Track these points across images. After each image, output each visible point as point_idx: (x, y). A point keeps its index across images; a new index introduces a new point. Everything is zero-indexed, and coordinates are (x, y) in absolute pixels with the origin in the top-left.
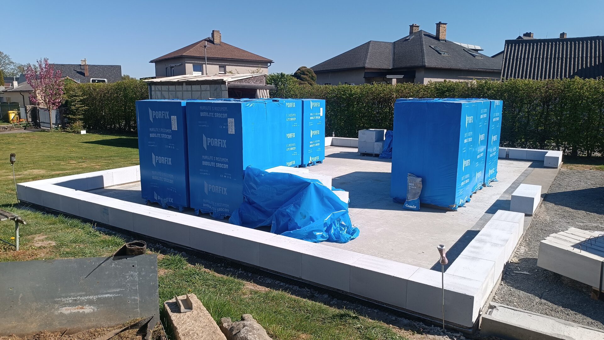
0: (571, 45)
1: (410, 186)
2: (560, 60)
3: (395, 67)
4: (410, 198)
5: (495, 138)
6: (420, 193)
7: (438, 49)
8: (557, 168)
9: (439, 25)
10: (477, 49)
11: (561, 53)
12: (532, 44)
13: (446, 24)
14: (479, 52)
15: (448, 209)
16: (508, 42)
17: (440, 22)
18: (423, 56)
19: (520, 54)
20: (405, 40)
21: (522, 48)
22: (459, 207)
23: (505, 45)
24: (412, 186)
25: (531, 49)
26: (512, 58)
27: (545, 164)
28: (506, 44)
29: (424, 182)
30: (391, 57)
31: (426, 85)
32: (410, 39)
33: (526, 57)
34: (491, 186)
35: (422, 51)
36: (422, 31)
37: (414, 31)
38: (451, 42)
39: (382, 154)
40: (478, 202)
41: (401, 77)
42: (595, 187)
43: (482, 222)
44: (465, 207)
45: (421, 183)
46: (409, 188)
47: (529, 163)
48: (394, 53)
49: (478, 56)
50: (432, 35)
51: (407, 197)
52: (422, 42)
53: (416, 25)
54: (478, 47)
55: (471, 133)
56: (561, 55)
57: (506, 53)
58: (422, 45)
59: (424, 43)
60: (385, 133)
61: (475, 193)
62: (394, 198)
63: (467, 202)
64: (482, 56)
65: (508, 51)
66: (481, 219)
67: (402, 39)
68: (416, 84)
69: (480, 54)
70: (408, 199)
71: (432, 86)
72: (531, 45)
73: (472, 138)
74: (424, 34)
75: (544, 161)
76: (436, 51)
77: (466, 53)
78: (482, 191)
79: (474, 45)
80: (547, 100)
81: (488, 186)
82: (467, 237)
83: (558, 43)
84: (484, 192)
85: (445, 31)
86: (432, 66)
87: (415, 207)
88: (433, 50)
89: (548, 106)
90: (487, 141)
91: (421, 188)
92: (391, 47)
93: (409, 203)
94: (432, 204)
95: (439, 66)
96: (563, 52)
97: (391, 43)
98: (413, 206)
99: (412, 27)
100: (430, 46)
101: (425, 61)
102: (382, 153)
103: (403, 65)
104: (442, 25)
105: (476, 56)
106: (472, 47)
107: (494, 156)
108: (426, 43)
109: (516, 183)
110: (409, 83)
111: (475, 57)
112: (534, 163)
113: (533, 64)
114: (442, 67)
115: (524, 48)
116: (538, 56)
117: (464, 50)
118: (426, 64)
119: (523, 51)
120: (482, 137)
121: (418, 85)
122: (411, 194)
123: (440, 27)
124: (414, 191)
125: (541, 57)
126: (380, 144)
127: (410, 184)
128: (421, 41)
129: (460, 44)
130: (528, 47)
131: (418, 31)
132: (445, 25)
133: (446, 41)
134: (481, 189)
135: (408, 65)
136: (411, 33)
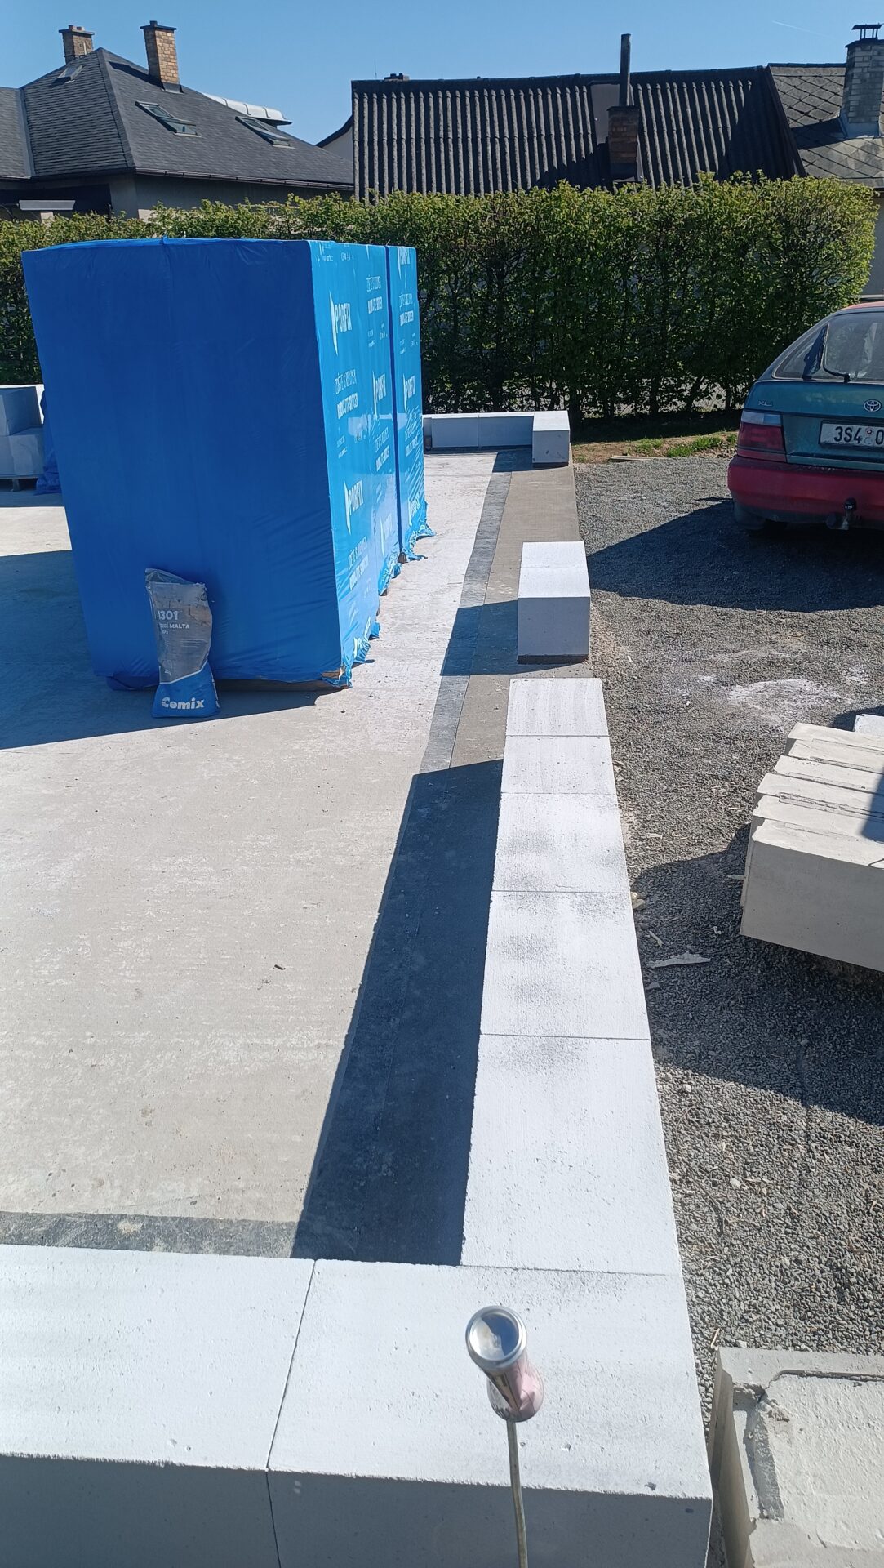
0: (517, 98)
1: (163, 622)
2: (498, 146)
3: (42, 173)
4: (174, 670)
5: (410, 387)
6: (208, 647)
7: (162, 116)
8: (566, 464)
9: (151, 30)
10: (272, 118)
11: (496, 124)
12: (421, 94)
13: (171, 30)
14: (279, 127)
15: (320, 684)
16: (361, 89)
17: (153, 23)
18: (121, 135)
19: (395, 126)
20: (55, 81)
21: (399, 106)
22: (355, 664)
23: (353, 98)
24: (172, 621)
25: (422, 111)
26: (376, 138)
27: (537, 456)
28: (356, 96)
29: (213, 597)
30: (22, 140)
31: (147, 222)
32: (69, 79)
33: (413, 136)
34: (420, 557)
35: (116, 119)
36: (104, 54)
37: (78, 53)
38: (197, 93)
39: (44, 478)
40: (406, 630)
41: (68, 205)
42: (684, 515)
43: (446, 720)
44: (372, 661)
45: (205, 604)
46: (164, 632)
47: (490, 459)
48: (29, 127)
49: (279, 139)
50: (138, 66)
51: (163, 670)
52: (111, 88)
53: (79, 28)
54: (276, 115)
55: (352, 373)
56: (497, 129)
57: (359, 121)
58: (111, 98)
59: (116, 92)
60: (40, 398)
61: (385, 594)
62: (112, 675)
63: (371, 637)
64: (290, 139)
65: (364, 117)
66: (440, 709)
67: (46, 76)
68: (114, 218)
69: (285, 133)
70: (166, 678)
71: (168, 224)
72: (420, 97)
73: (356, 394)
74: (110, 63)
75: (531, 446)
76: (158, 119)
77: (246, 129)
78: (402, 581)
79: (264, 106)
80: (496, 259)
81: (414, 559)
82: (424, 811)
83: (486, 93)
84: (409, 586)
85: (174, 53)
86: (153, 170)
87: (200, 704)
88: (147, 116)
89: (501, 276)
90: (393, 401)
91: (211, 625)
92: (14, 105)
93: (174, 692)
94: (261, 677)
95: (177, 170)
96: (502, 119)
97: (11, 90)
98: (191, 702)
99: (68, 34)
100: (137, 104)
101: (133, 152)
102: (42, 472)
103: (66, 165)
104: (161, 33)
105: (275, 139)
106: (257, 111)
107: (414, 452)
108: (122, 92)
109: (486, 534)
110: (92, 214)
111: (272, 143)
112: (501, 456)
113: (433, 158)
114: (187, 173)
115: (403, 107)
116: (442, 133)
117: (237, 119)
118: (137, 163)
119: (404, 119)
120: (380, 387)
121: (123, 222)
122: (174, 656)
123: (158, 40)
124: (183, 642)
125: (451, 136)
126: (30, 440)
127: (163, 615)
128: (108, 87)
129: (223, 102)
130: (413, 105)
131: (90, 51)
132: (169, 35)
133: (181, 91)
134: (397, 573)
135: (81, 166)
136: (70, 56)
